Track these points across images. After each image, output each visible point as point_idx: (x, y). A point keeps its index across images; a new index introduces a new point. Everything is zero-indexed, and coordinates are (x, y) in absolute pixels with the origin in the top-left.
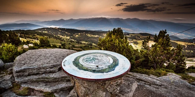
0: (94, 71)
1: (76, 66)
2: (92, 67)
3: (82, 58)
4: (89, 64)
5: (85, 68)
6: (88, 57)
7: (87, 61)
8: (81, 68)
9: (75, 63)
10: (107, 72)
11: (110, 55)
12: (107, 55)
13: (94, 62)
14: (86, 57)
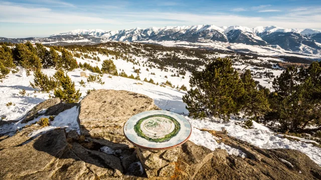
0: (150, 139)
1: (136, 132)
2: (150, 134)
3: (144, 121)
4: (148, 130)
5: (143, 135)
6: (151, 122)
7: (148, 126)
8: (140, 134)
9: (136, 128)
10: (161, 142)
11: (176, 120)
12: (172, 120)
13: (153, 129)
14: (149, 120)
